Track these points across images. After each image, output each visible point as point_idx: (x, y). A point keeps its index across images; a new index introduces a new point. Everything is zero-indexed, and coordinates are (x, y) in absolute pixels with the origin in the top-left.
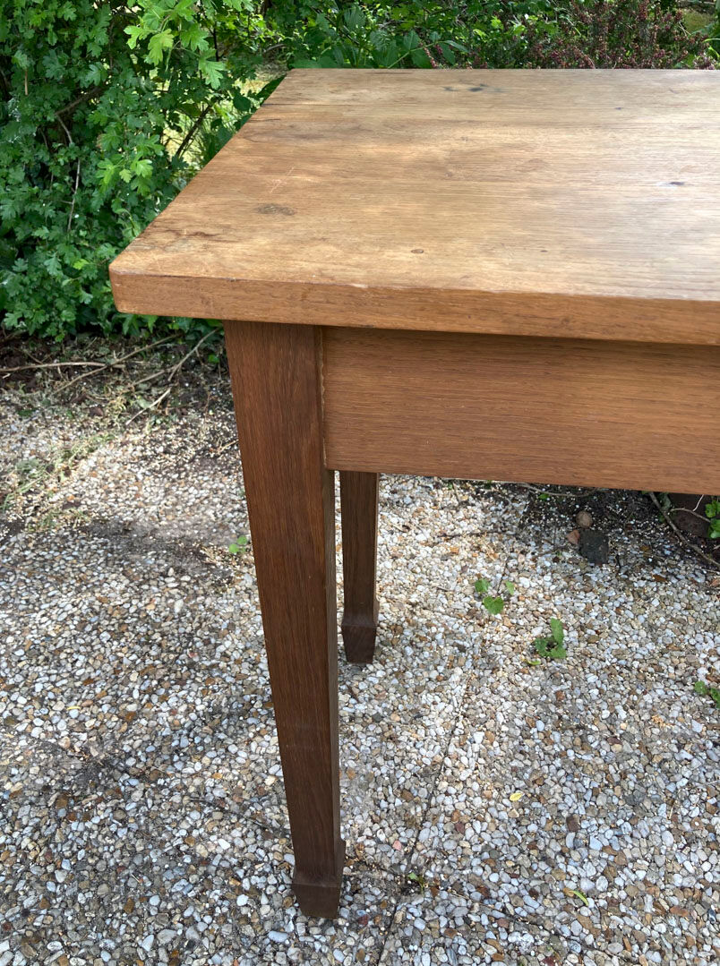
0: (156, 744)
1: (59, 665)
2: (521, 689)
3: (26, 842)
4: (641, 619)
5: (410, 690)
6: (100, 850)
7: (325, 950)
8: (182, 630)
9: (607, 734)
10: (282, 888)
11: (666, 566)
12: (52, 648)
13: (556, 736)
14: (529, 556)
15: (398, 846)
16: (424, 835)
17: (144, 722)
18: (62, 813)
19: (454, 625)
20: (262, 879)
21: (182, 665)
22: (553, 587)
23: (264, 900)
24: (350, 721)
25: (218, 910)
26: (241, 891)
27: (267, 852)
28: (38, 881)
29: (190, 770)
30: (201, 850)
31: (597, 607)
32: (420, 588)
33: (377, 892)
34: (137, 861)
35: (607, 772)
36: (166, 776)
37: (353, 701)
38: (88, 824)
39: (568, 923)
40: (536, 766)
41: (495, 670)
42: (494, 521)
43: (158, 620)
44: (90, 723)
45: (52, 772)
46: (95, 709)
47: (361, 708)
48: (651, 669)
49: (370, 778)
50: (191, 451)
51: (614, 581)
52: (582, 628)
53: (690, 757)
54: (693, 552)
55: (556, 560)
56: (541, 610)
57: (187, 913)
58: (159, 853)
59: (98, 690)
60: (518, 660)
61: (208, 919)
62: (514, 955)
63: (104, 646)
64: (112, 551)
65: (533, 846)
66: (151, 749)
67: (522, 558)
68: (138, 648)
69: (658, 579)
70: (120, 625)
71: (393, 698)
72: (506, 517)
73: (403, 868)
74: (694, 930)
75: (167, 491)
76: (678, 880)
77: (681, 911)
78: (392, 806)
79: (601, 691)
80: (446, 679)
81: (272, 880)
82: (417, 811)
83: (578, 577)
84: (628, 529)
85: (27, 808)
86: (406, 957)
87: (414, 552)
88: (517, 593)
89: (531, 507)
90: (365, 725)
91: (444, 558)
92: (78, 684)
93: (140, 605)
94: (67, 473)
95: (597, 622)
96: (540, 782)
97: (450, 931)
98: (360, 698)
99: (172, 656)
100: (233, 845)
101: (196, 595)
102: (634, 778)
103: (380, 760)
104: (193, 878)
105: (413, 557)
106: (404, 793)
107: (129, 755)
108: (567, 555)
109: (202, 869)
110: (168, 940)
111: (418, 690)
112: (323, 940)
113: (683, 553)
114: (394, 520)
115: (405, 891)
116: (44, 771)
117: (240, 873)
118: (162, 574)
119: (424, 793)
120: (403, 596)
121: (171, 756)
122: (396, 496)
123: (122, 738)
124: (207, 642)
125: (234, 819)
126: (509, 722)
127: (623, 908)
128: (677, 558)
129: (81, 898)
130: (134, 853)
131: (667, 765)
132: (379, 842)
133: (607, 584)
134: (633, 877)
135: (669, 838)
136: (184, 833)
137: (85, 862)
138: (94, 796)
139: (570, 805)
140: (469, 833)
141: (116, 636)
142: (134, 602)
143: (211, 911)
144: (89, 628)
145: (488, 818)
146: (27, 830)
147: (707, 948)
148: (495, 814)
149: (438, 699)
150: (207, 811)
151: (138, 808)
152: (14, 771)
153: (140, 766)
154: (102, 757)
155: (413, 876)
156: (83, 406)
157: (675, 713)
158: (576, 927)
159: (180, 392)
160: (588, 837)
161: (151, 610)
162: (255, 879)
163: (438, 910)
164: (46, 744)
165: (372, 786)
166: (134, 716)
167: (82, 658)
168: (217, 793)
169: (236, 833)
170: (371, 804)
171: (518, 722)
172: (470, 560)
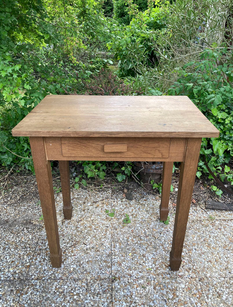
0: (39, 271)
1: (2, 260)
2: (123, 232)
3: (12, 304)
4: (144, 210)
5: (98, 239)
6: (34, 299)
7: (99, 300)
8: (34, 242)
9: (145, 236)
10: (84, 291)
11: (146, 197)
13: (134, 239)
14: (116, 202)
15: (108, 273)
16: (113, 268)
17: (33, 266)
18: (19, 294)
19: (104, 222)
20: (79, 291)
21: (38, 250)
22: (123, 208)
23: (81, 295)
24: (87, 250)
25: (70, 301)
26: (74, 295)
27: (77, 285)
29: (50, 274)
30: (61, 290)
31: (134, 210)
32: (93, 216)
33: (106, 284)
34: (45, 298)
35: (147, 243)
36: (44, 277)
37: (86, 246)
38: (28, 295)
39: (149, 275)
40: (132, 247)
41: (116, 229)
42: (105, 196)
43: (26, 242)
44: (17, 272)
45: (12, 286)
46: (17, 268)
47: (88, 247)
48: (150, 220)
49: (96, 261)
50: (18, 197)
51: (136, 203)
52: (132, 215)
53: (163, 235)
54: (151, 193)
55: (122, 202)
56: (122, 213)
57: (63, 305)
58: (50, 294)
59: (16, 263)
60: (121, 226)
61: (68, 304)
62: (140, 285)
63: (13, 252)
64: (5, 228)
65: (137, 263)
66: (37, 272)
67: (114, 203)
68: (23, 250)
69: (145, 200)
70: (16, 246)
71: (95, 242)
73: (111, 277)
75: (15, 209)
78: (103, 265)
79: (141, 227)
80: (106, 234)
81: (81, 290)
82: (109, 264)
83: (128, 204)
84: (135, 191)
85: (9, 296)
86: (118, 294)
87: (88, 208)
88: (116, 211)
89: (112, 191)
90: (91, 250)
91: (96, 208)
92: (10, 263)
93: (19, 239)
95: (135, 213)
96: (134, 250)
97: (126, 285)
98: (87, 244)
99: (34, 249)
100: (68, 286)
101: (34, 233)
102: (153, 243)
103: (97, 256)
104: (61, 297)
105: (88, 209)
106: (105, 261)
108: (124, 200)
109: (62, 294)
111: (100, 239)
112: (98, 298)
113: (149, 193)
114: (81, 202)
115: (113, 282)
116: (9, 287)
117: (73, 291)
118: (22, 230)
119: (110, 260)
120: (89, 219)
121: (44, 272)
122: (79, 196)
123: (28, 272)
124: (42, 243)
125: (66, 281)
126: (123, 239)
127: (159, 269)
128: (148, 195)
130: (43, 297)
131: (159, 238)
132: (103, 273)
133: (135, 204)
134: (159, 262)
135: (164, 252)
136: (55, 288)
137: (31, 303)
138: (26, 288)
139: (142, 252)
140: (123, 265)
141: (16, 248)
142: (17, 239)
143: (69, 302)
144: (7, 249)
145: (126, 261)
146: (11, 301)
148: (127, 259)
149: (106, 239)
150: (58, 281)
151: (40, 287)
153: (36, 277)
154: (25, 278)
155: (113, 278)
157: (157, 227)
158: (151, 275)
159: (9, 182)
160: (148, 257)
161: (23, 240)
162: (77, 292)
163: (122, 282)
164: (7, 281)
165: (97, 262)
166: (30, 266)
167: (8, 257)
168: (59, 276)
169: (68, 283)
170: (98, 266)
171: (125, 239)
172: (102, 206)
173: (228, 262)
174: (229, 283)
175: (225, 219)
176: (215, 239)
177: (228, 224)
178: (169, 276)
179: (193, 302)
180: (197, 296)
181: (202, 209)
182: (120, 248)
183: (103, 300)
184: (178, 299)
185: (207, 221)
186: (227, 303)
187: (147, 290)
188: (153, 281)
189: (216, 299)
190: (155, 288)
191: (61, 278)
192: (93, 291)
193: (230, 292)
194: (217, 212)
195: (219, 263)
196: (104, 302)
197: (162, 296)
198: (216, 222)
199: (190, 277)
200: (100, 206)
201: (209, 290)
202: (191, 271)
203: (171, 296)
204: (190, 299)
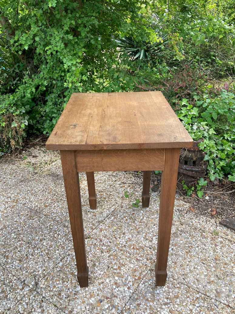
0: (50, 211)
1: (36, 196)
2: (126, 211)
3: (22, 221)
5: (102, 209)
6: (34, 224)
8: (62, 194)
9: (140, 221)
10: (64, 234)
12: (36, 194)
13: (129, 220)
14: (140, 189)
15: (88, 232)
16: (94, 231)
17: (49, 207)
18: (29, 218)
19: (117, 199)
23: (60, 236)
26: (56, 234)
27: (63, 229)
28: (22, 227)
29: (54, 215)
30: (51, 227)
32: (113, 192)
34: (40, 227)
35: (136, 227)
36: (49, 216)
38: (33, 221)
39: (114, 247)
40: (122, 224)
41: (122, 207)
42: (136, 182)
43: (58, 192)
44: (39, 206)
46: (40, 204)
48: (156, 212)
54: (179, 193)
57: (45, 235)
58: (44, 226)
59: (42, 201)
60: (128, 207)
61: (49, 236)
62: (101, 249)
63: (46, 194)
64: (53, 179)
65: (114, 236)
66: (48, 211)
67: (138, 189)
68: (52, 196)
72: (139, 181)
73: (87, 235)
74: (139, 252)
76: (140, 245)
77: (137, 249)
78: (90, 226)
79: (143, 214)
80: (111, 208)
81: (62, 233)
82: (94, 227)
85: (23, 217)
87: (115, 185)
88: (134, 195)
91: (121, 187)
92: (39, 200)
94: (50, 164)
96: (121, 226)
97: (91, 245)
99: (58, 198)
100: (57, 227)
102: (141, 229)
103: (91, 219)
104: (49, 231)
106: (93, 225)
107: (44, 212)
109: (50, 230)
110: (41, 238)
111: (104, 209)
112: (68, 242)
113: (177, 192)
116: (28, 212)
117: (57, 231)
118: (62, 184)
119: (97, 225)
120: (109, 193)
121: (52, 213)
123: (44, 209)
125: (59, 224)
126: (120, 216)
127: (126, 247)
129: (28, 230)
130: (39, 226)
131: (149, 228)
134: (131, 243)
135: (142, 239)
136: (49, 224)
137: (31, 225)
138: (36, 217)
139: (125, 231)
140: (103, 232)
141: (49, 193)
142: (54, 188)
143: (50, 236)
144: (44, 191)
145: (108, 230)
146: (22, 220)
147: (140, 255)
149: (107, 211)
150: (55, 222)
151: (43, 220)
152: (23, 211)
153: (45, 214)
154: (39, 211)
155: (89, 236)
156: (57, 152)
158: (116, 248)
160: (126, 236)
161: (57, 190)
162: (59, 233)
163: (91, 241)
164: (30, 208)
165: (87, 222)
166: (47, 206)
167: (41, 196)
168: (58, 220)
169: (59, 226)
170: (86, 225)
171: (122, 217)
172: (127, 188)
173: (191, 272)
174: (174, 285)
175: (232, 240)
176: (200, 250)
177: (231, 245)
178: (129, 255)
179: (129, 279)
180: (136, 278)
181: (216, 223)
182: (112, 221)
183: (69, 245)
184: (119, 271)
185: (210, 234)
186: (155, 296)
187: (103, 254)
188: (112, 252)
189: (149, 288)
190: (109, 256)
191: (58, 221)
192: (68, 237)
193: (168, 291)
194: (230, 231)
195: (182, 268)
196: (69, 246)
197: (109, 264)
198: (219, 239)
199: (144, 264)
200: (126, 187)
201: (150, 280)
202: (150, 261)
203: (115, 267)
204: (128, 276)
